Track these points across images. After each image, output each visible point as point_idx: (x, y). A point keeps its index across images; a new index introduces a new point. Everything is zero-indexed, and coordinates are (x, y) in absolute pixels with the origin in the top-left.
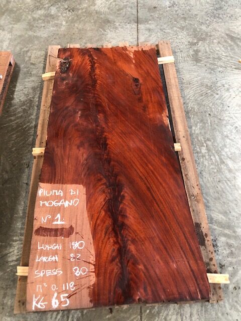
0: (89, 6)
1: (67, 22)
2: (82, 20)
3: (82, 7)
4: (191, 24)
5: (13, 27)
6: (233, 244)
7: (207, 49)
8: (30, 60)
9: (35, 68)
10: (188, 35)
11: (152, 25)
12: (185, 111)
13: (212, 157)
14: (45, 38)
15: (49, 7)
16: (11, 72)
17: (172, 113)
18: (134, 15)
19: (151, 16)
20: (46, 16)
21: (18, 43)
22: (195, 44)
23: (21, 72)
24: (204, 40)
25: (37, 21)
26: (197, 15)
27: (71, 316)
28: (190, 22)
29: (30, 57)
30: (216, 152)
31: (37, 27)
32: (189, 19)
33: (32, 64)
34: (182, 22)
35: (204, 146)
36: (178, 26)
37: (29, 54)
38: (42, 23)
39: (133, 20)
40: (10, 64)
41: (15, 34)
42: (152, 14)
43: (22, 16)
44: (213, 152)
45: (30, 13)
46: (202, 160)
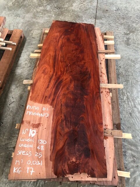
0: (69, 7)
1: (55, 15)
2: (64, 15)
3: (65, 7)
4: (127, 22)
5: (25, 16)
6: (135, 155)
7: (135, 38)
8: (32, 35)
9: (35, 40)
10: (124, 29)
11: (104, 21)
12: (117, 74)
13: (129, 103)
14: (42, 23)
15: (46, 5)
16: (21, 42)
17: (109, 75)
18: (94, 14)
19: (104, 15)
20: (44, 10)
21: (27, 25)
22: (128, 34)
23: (27, 42)
24: (133, 32)
25: (39, 13)
26: (131, 17)
27: (38, 183)
28: (126, 21)
29: (32, 34)
30: (132, 100)
31: (38, 16)
32: (126, 19)
33: (33, 38)
34: (121, 20)
35: (125, 96)
36: (120, 22)
37: (32, 32)
38: (41, 15)
39: (93, 17)
40: (21, 37)
41: (26, 19)
42: (105, 14)
43: (31, 9)
44: (131, 100)
45: (35, 8)
46: (123, 104)
